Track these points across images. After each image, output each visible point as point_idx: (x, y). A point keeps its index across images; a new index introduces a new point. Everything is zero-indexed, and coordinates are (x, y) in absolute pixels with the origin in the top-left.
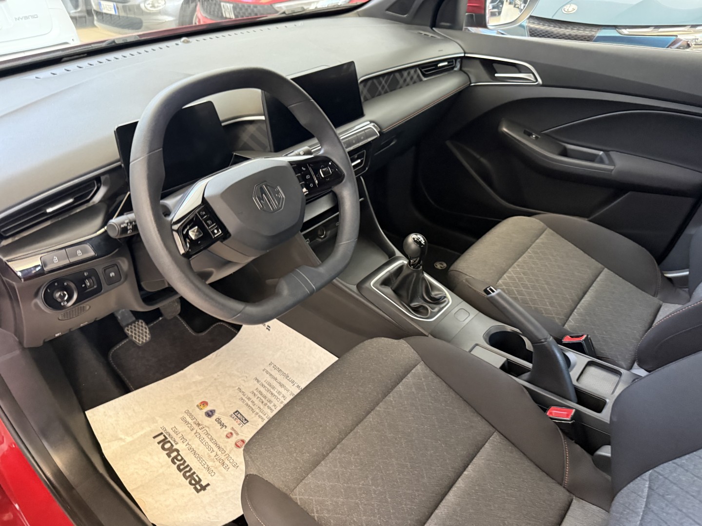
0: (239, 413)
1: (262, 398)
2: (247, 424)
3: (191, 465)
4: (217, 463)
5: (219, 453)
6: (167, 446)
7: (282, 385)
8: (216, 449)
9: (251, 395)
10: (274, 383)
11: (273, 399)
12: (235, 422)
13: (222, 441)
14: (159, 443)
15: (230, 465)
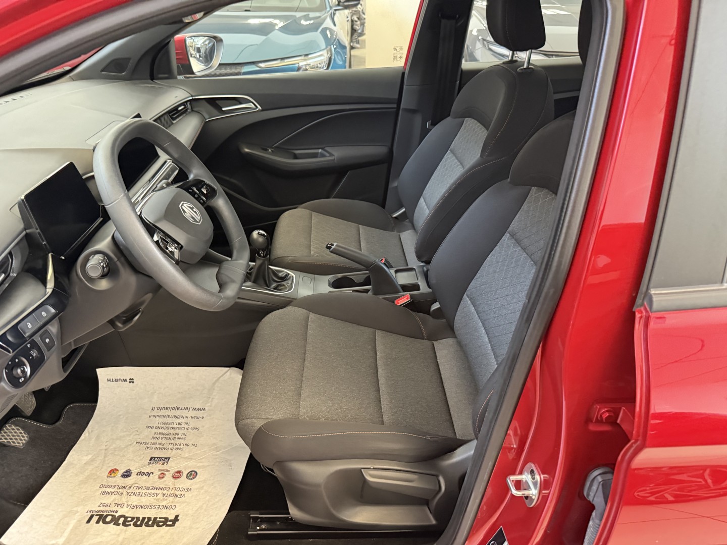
0: (155, 458)
1: (167, 436)
2: (170, 460)
3: (147, 516)
4: (171, 499)
5: (165, 492)
6: (109, 519)
7: (178, 417)
8: (158, 492)
9: (155, 441)
10: (169, 420)
11: (177, 431)
12: (158, 465)
13: (160, 483)
14: (98, 522)
15: (183, 493)
